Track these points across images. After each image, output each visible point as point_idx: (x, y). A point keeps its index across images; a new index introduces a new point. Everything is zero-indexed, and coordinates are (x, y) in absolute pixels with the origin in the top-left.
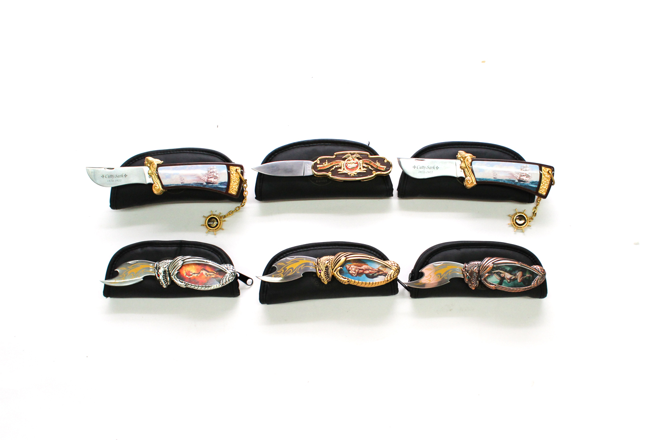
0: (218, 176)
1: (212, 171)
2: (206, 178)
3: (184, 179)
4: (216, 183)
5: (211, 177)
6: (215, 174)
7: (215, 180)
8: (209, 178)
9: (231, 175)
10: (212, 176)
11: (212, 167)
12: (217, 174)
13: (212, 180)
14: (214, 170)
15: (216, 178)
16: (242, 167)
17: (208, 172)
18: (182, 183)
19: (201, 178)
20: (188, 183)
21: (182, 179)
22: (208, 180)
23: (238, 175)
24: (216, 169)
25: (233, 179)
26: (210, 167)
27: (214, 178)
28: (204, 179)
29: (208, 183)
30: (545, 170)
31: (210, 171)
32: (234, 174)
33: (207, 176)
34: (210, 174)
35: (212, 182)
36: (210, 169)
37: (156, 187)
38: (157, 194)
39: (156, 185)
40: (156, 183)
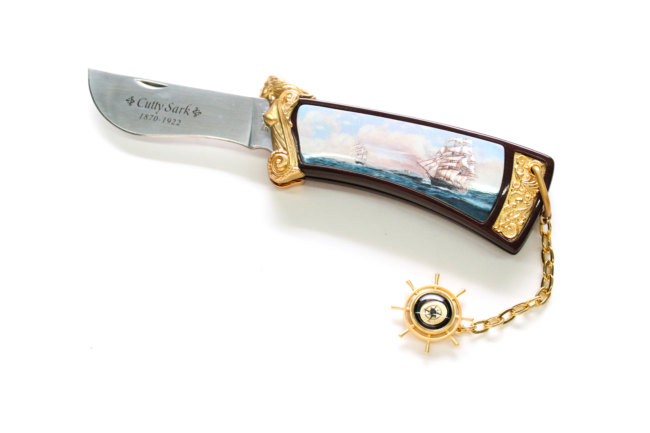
0: (472, 168)
2: (435, 167)
4: (462, 188)
5: (450, 168)
6: (465, 162)
7: (459, 178)
8: (443, 168)
10: (454, 165)
12: (470, 163)
13: (453, 176)
14: (465, 150)
15: (464, 172)
16: (549, 165)
17: (446, 150)
18: (357, 163)
19: (419, 161)
20: (377, 168)
21: (362, 152)
22: (437, 173)
23: (535, 186)
24: (471, 149)
25: (519, 192)
26: (455, 139)
27: (460, 173)
28: (427, 168)
29: (436, 181)
30: (521, 164)
31: (452, 149)
32: (524, 180)
33: (439, 162)
34: (451, 158)
35: (450, 182)
36: (452, 143)
37: (279, 160)
38: (278, 181)
39: (281, 155)
40: (284, 148)
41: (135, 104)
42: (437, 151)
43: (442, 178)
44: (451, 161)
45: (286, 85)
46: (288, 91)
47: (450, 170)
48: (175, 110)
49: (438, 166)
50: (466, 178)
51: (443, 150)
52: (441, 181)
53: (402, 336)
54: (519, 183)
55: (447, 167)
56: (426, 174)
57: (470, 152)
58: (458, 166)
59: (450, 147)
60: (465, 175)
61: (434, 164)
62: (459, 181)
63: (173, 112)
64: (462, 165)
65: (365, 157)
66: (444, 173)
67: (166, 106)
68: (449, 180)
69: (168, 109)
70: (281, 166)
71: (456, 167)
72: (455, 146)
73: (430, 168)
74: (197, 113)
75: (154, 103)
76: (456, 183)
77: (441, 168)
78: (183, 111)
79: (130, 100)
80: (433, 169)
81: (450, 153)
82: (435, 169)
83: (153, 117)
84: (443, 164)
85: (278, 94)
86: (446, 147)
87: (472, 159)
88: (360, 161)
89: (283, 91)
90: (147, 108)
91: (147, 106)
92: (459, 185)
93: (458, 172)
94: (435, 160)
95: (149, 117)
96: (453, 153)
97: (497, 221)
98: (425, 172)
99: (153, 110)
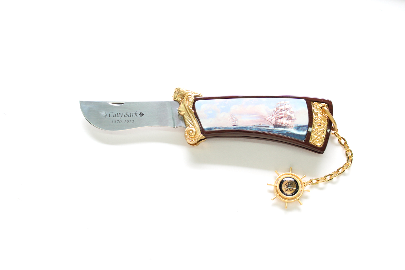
0: (292, 115)
1: (283, 107)
2: (274, 119)
3: (237, 120)
4: (290, 127)
5: (282, 118)
6: (288, 113)
7: (288, 122)
8: (278, 118)
9: (314, 116)
10: (283, 115)
11: (283, 102)
12: (291, 113)
13: (284, 121)
14: (287, 107)
15: (289, 118)
16: (329, 104)
17: (277, 109)
18: (234, 126)
19: (265, 118)
20: (244, 126)
21: (235, 120)
22: (276, 122)
23: (325, 116)
24: (289, 106)
25: (318, 121)
26: (280, 102)
27: (287, 119)
28: (270, 120)
29: (276, 126)
30: (316, 106)
31: (280, 108)
32: (319, 115)
33: (275, 116)
34: (281, 113)
35: (283, 125)
36: (279, 105)
37: (191, 132)
38: (192, 143)
39: (191, 128)
40: (192, 125)
41: (108, 116)
42: (273, 111)
43: (279, 124)
44: (281, 114)
45: (186, 91)
46: (188, 94)
47: (282, 119)
48: (130, 116)
49: (275, 118)
50: (291, 121)
51: (275, 109)
52: (279, 125)
53: (273, 199)
54: (317, 117)
55: (280, 118)
56: (270, 124)
57: (289, 107)
58: (285, 116)
59: (279, 107)
60: (290, 120)
61: (273, 117)
62: (288, 123)
63: (129, 116)
64: (287, 115)
65: (237, 122)
66: (279, 121)
67: (125, 114)
68: (283, 124)
69: (126, 115)
70: (192, 134)
71: (285, 117)
72: (281, 106)
73: (272, 120)
74: (141, 114)
75: (118, 114)
76: (287, 125)
77: (277, 119)
78: (134, 115)
79: (105, 114)
80: (273, 120)
81: (279, 110)
82: (274, 120)
83: (119, 121)
84: (278, 116)
85: (183, 97)
86: (277, 107)
87: (291, 110)
88: (235, 125)
89: (185, 95)
90: (114, 117)
91: (114, 116)
92: (288, 126)
93: (286, 119)
94: (273, 116)
95: (117, 122)
96: (281, 110)
97: (311, 138)
98: (269, 123)
99: (118, 117)
